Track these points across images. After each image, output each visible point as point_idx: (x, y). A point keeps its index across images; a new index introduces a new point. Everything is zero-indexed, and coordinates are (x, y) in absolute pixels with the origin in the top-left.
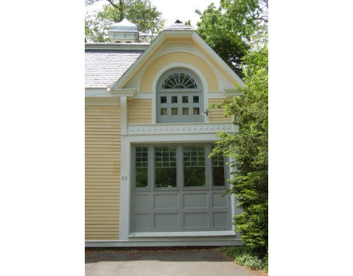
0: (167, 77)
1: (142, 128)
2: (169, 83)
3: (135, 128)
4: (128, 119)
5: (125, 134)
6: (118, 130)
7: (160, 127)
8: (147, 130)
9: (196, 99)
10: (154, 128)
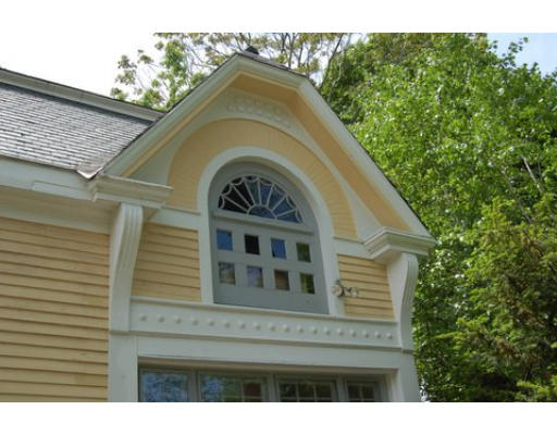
0: (228, 180)
1: (175, 314)
2: (233, 195)
3: (154, 313)
4: (136, 280)
5: (125, 328)
6: (97, 313)
7: (223, 319)
8: (188, 321)
9: (304, 252)
10: (209, 317)
